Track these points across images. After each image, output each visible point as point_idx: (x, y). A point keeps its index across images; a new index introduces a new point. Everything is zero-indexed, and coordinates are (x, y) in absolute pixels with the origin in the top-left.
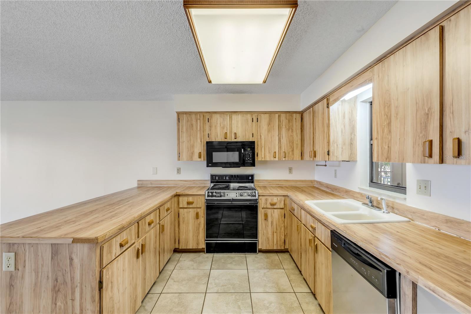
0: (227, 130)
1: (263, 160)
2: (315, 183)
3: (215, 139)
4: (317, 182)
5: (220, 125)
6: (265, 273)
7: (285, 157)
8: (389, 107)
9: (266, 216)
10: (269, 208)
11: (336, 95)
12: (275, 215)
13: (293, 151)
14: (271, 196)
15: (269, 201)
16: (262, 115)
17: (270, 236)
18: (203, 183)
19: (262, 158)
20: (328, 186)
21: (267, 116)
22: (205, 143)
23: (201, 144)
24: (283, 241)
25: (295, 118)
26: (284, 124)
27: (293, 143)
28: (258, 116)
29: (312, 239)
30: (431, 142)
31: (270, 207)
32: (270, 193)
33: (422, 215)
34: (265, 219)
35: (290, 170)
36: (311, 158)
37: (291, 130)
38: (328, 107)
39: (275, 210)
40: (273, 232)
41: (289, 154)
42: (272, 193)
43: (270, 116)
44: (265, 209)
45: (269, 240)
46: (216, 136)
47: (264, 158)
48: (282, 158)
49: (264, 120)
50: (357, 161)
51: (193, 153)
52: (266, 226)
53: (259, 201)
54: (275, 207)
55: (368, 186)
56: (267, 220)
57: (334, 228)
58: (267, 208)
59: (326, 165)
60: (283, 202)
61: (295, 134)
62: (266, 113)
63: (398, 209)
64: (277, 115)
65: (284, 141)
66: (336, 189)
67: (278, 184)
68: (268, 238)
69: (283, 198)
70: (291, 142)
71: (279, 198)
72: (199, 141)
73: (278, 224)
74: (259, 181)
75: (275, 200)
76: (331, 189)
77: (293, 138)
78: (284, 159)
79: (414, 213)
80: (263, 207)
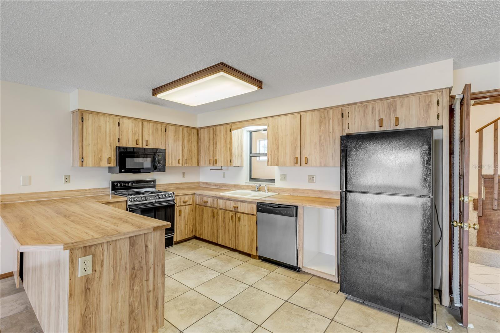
0: (139, 136)
1: (170, 165)
2: (201, 184)
3: (127, 145)
4: (203, 183)
5: (132, 131)
6: (194, 253)
7: (186, 164)
8: (278, 140)
9: (180, 211)
10: (182, 206)
11: (239, 125)
12: (186, 210)
13: (192, 158)
14: (183, 195)
15: (183, 200)
16: (170, 126)
17: (183, 228)
18: (102, 192)
19: (170, 164)
20: (215, 185)
21: (173, 127)
22: (115, 147)
23: (111, 148)
24: (191, 230)
25: (193, 133)
26: (186, 136)
27: (192, 152)
28: (166, 127)
29: (233, 215)
30: (297, 158)
31: (183, 204)
32: (184, 193)
33: (283, 190)
34: (180, 215)
35: (184, 174)
36: (211, 164)
37: (190, 142)
38: (230, 131)
39: (187, 206)
40: (185, 225)
41: (189, 161)
42: (185, 193)
43: (176, 129)
44: (180, 207)
45: (182, 232)
46: (127, 142)
47: (171, 164)
48: (184, 165)
49: (171, 130)
50: (243, 166)
51: (101, 158)
52: (180, 220)
53: (175, 201)
54: (187, 204)
55: (249, 180)
56: (181, 216)
57: (257, 201)
58: (180, 206)
59: (222, 169)
60: (192, 199)
61: (193, 145)
62: (172, 125)
63: (271, 190)
64: (181, 128)
65: (186, 150)
66: (225, 186)
67: (175, 187)
68: (181, 231)
69: (192, 196)
70: (191, 151)
71: (189, 196)
72: (108, 145)
73: (188, 217)
74: (159, 185)
75: (186, 198)
76: (219, 186)
77: (192, 148)
78: (186, 165)
79: (279, 190)
80: (177, 205)
